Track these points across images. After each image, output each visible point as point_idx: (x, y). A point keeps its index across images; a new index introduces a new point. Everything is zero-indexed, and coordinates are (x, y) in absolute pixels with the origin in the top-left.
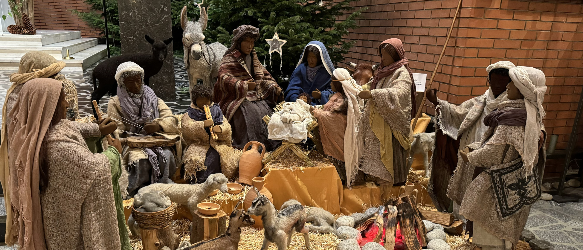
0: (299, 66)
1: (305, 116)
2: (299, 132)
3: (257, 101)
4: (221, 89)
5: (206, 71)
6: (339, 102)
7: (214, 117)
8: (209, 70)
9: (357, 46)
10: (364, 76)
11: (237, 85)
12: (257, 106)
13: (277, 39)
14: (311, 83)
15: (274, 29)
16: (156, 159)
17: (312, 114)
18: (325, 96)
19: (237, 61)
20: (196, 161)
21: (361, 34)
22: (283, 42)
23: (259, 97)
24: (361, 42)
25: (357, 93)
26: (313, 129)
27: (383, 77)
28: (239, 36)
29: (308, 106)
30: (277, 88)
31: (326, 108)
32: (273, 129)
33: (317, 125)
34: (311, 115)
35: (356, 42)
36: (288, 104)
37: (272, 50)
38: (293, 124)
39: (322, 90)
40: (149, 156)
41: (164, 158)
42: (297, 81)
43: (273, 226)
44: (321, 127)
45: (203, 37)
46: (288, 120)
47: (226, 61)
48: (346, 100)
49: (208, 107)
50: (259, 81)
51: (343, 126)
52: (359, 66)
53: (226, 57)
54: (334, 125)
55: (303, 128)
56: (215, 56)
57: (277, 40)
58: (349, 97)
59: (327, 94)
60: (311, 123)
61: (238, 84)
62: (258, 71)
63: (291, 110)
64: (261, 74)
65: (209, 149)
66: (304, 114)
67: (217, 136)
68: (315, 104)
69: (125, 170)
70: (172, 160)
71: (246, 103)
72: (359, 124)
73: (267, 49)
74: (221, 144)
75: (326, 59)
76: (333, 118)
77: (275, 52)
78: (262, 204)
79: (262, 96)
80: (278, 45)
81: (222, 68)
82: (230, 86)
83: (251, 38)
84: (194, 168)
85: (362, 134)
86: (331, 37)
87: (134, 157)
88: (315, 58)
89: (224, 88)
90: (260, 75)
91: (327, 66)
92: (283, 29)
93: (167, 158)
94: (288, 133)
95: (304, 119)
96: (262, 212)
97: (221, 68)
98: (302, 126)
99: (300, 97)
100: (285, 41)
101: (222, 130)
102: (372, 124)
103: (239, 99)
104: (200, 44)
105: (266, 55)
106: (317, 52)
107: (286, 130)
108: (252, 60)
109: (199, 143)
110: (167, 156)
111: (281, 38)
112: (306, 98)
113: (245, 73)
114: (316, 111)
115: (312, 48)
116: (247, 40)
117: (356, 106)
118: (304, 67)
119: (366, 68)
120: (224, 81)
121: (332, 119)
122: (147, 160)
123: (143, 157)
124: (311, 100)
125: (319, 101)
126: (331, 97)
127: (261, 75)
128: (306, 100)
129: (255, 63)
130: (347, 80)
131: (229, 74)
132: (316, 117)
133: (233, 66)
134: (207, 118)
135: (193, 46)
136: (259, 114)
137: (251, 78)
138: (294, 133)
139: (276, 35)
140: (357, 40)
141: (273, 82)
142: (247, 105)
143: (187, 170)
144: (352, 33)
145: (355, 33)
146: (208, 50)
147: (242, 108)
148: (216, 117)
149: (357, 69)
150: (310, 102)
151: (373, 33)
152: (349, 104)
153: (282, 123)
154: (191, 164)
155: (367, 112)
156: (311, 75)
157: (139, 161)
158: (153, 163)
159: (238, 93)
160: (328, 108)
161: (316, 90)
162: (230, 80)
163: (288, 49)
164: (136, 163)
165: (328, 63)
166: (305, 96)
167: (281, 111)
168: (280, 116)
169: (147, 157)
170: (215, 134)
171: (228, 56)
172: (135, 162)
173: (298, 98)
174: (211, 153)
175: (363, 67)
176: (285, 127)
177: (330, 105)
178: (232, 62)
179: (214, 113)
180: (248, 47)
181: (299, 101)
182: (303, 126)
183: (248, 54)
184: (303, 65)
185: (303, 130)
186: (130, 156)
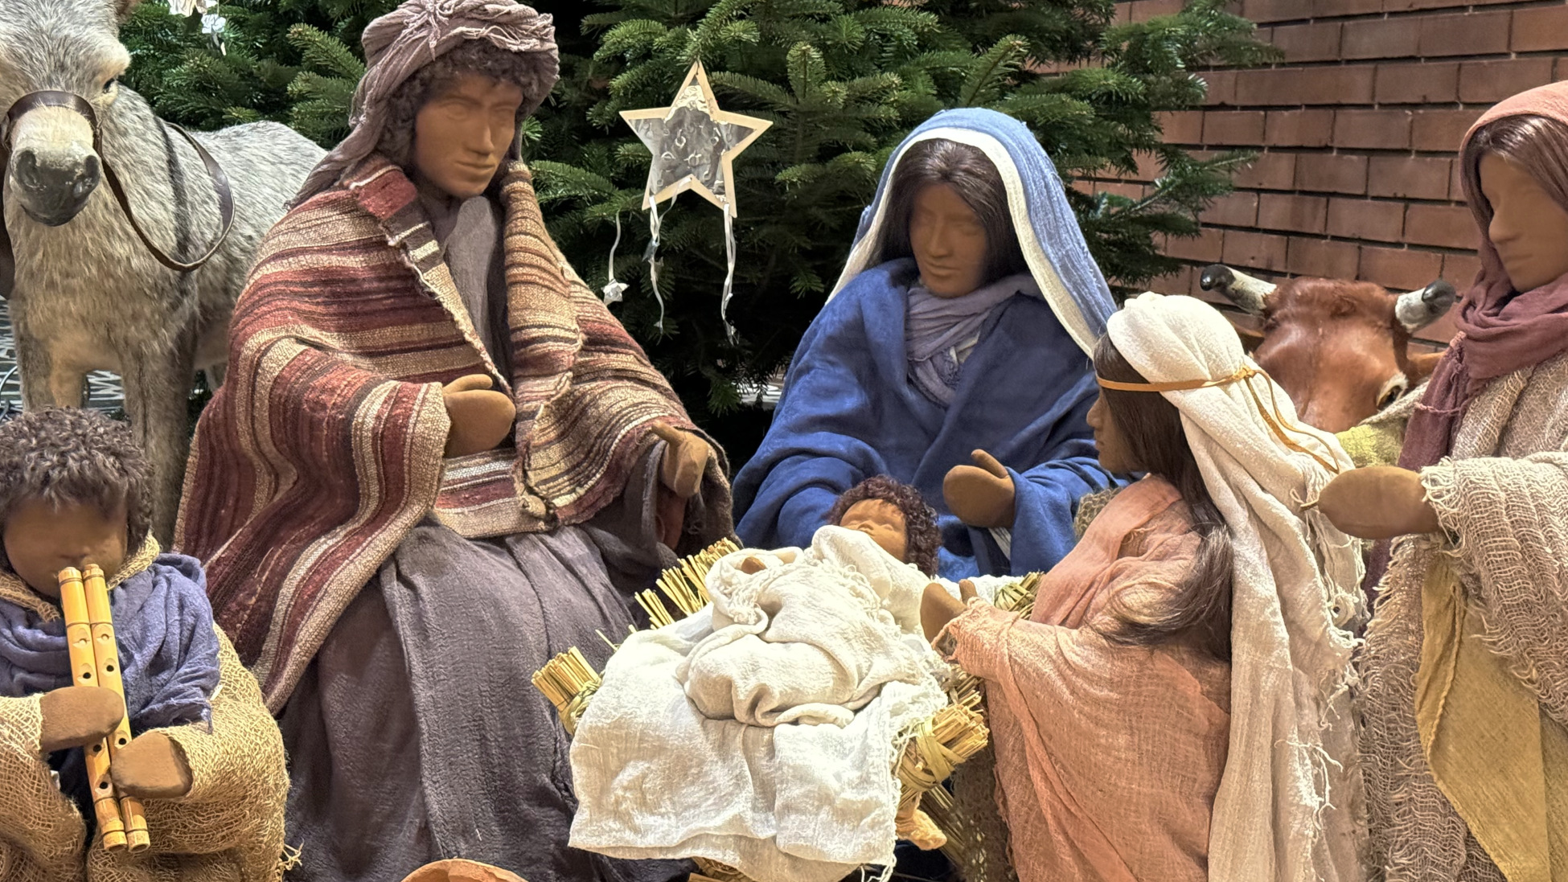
0: (850, 287)
1: (881, 667)
2: (825, 799)
3: (520, 535)
4: (245, 441)
5: (147, 311)
6: (1160, 558)
7: (141, 659)
8: (174, 307)
9: (1259, 191)
10: (1336, 369)
11: (361, 411)
12: (516, 577)
13: (700, 107)
14: (940, 406)
15: (681, 43)
17: (945, 647)
18: (1042, 510)
19: (382, 244)
21: (1286, 113)
22: (742, 132)
23: (537, 507)
24: (1285, 162)
25: (1303, 489)
26: (943, 771)
27: (1506, 373)
28: (406, 63)
29: (912, 578)
30: (674, 443)
31: (1059, 600)
32: (613, 764)
33: (978, 740)
34: (934, 656)
35: (1255, 160)
36: (750, 567)
37: (667, 182)
38: (783, 734)
39: (1019, 460)
42: (830, 393)
44: (1015, 759)
45: (119, 56)
46: (743, 693)
47: (297, 241)
48: (1216, 538)
49: (99, 586)
50: (540, 391)
51: (1196, 754)
52: (1300, 301)
53: (304, 215)
54: (1122, 740)
55: (862, 763)
56: (227, 206)
57: (705, 116)
58: (1239, 517)
59: (1061, 496)
60: (929, 728)
61: (377, 407)
62: (541, 318)
63: (772, 611)
64: (556, 339)
66: (872, 642)
67: (139, 823)
68: (971, 564)
71: (430, 550)
72: (1330, 740)
73: (634, 177)
75: (1049, 235)
76: (1111, 684)
77: (689, 197)
79: (560, 502)
80: (710, 148)
81: (266, 293)
82: (314, 425)
83: (494, 76)
85: (1355, 817)
86: (1083, 109)
88: (968, 227)
89: (265, 433)
90: (552, 346)
91: (1062, 292)
92: (747, 43)
94: (742, 804)
95: (879, 689)
97: (259, 287)
98: (857, 744)
99: (850, 512)
100: (759, 126)
101: (188, 772)
102: (1437, 745)
103: (377, 521)
104: (85, 107)
105: (624, 215)
106: (986, 187)
107: (720, 775)
108: (501, 237)
111: (727, 100)
112: (899, 518)
113: (442, 332)
114: (971, 627)
115: (947, 158)
116: (464, 91)
117: (1302, 594)
118: (891, 296)
119: (1345, 315)
120: (265, 382)
121: (1104, 693)
124: (938, 538)
125: (1004, 542)
126: (1091, 511)
127: (562, 346)
128: (899, 537)
129: (520, 257)
130: (1225, 382)
131: (310, 332)
132: (976, 671)
133: (353, 281)
134: (78, 671)
135: (28, 116)
136: (524, 639)
137: (480, 368)
138: (788, 808)
139: (694, 81)
140: (1260, 148)
141: (650, 394)
142: (436, 569)
144: (1223, 107)
145: (1244, 108)
146: (172, 162)
147: (394, 590)
148: (159, 664)
149: (1285, 318)
150: (931, 551)
151: (1365, 101)
152: (1243, 573)
153: (689, 720)
155: (1394, 642)
156: (942, 351)
159: (372, 470)
160: (1069, 603)
161: (980, 463)
162: (315, 376)
163: (780, 177)
165: (1067, 269)
166: (888, 500)
167: (697, 619)
168: (683, 660)
170: (129, 805)
171: (320, 205)
173: (836, 516)
175: (1323, 305)
176: (711, 755)
177: (1085, 583)
178: (343, 248)
179: (145, 629)
180: (473, 145)
181: (834, 542)
182: (865, 750)
183: (468, 196)
184: (882, 276)
185: (865, 781)
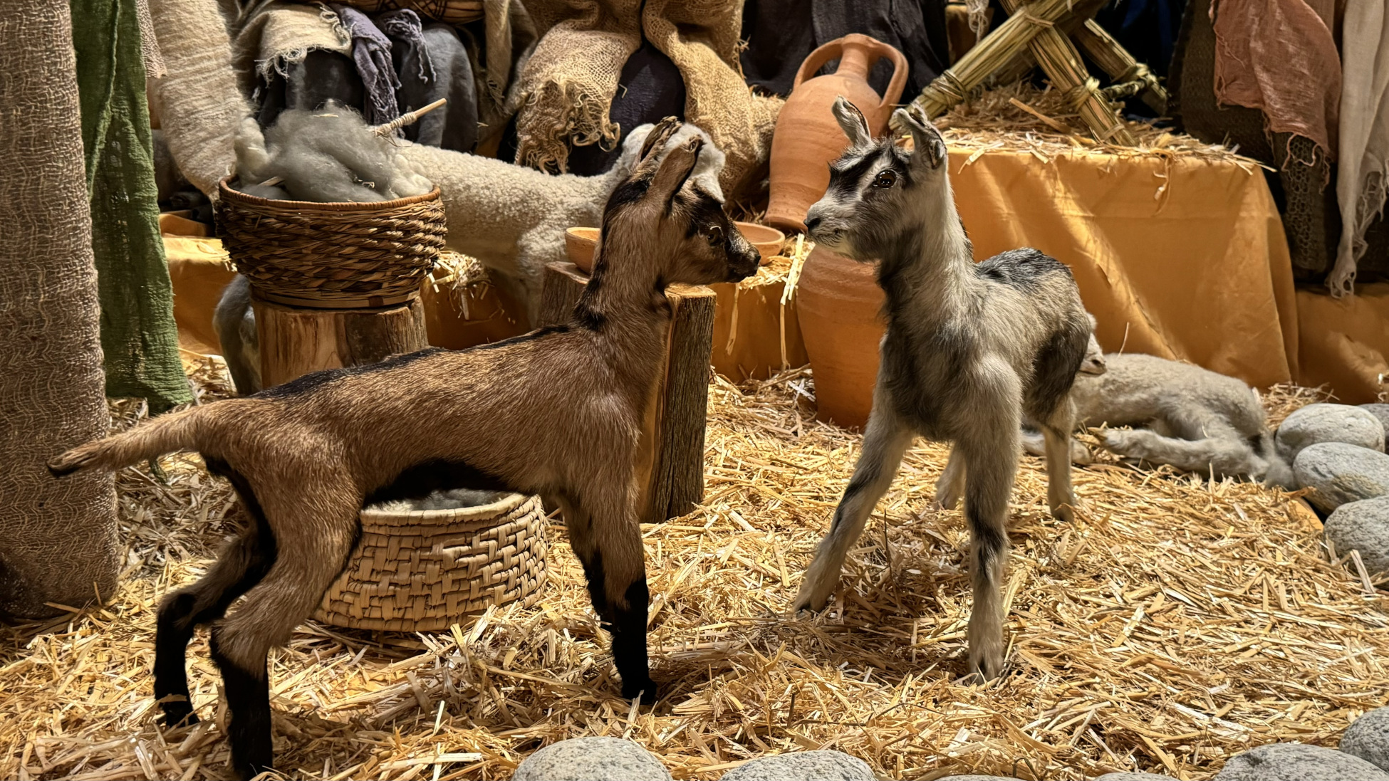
16: (386, 58)
20: (571, 93)
40: (355, 41)
41: (426, 64)
43: (955, 324)
65: (637, 51)
69: (237, 91)
70: (464, 83)
74: (690, 40)
78: (898, 176)
84: (559, 127)
87: (285, 39)
93: (441, 64)
96: (898, 228)
109: (592, 20)
110: (437, 53)
122: (344, 60)
123: (327, 40)
143: (528, 137)
154: (549, 110)
157: (304, 54)
158: (371, 74)
164: (293, 66)
169: (347, 45)
172: (289, 58)
174: (647, 69)
186: (268, 30)
